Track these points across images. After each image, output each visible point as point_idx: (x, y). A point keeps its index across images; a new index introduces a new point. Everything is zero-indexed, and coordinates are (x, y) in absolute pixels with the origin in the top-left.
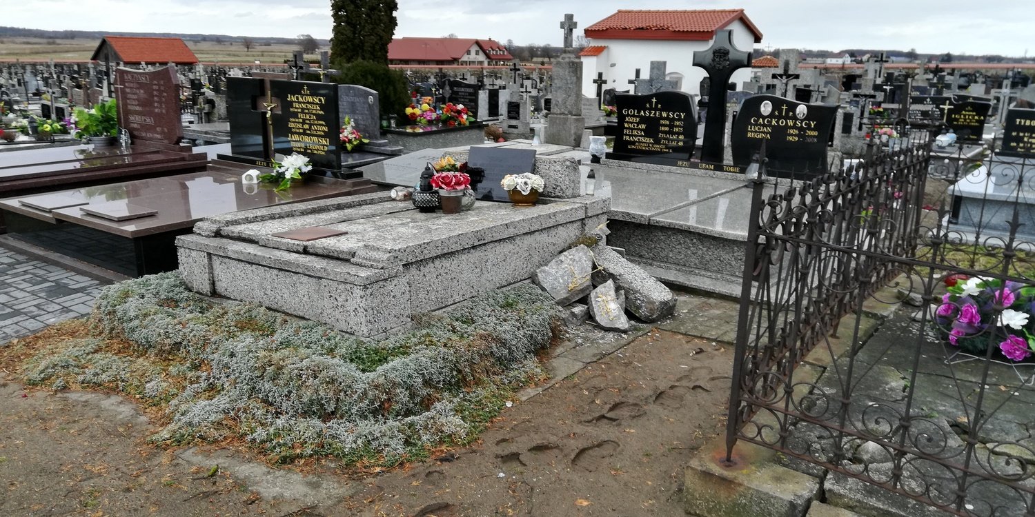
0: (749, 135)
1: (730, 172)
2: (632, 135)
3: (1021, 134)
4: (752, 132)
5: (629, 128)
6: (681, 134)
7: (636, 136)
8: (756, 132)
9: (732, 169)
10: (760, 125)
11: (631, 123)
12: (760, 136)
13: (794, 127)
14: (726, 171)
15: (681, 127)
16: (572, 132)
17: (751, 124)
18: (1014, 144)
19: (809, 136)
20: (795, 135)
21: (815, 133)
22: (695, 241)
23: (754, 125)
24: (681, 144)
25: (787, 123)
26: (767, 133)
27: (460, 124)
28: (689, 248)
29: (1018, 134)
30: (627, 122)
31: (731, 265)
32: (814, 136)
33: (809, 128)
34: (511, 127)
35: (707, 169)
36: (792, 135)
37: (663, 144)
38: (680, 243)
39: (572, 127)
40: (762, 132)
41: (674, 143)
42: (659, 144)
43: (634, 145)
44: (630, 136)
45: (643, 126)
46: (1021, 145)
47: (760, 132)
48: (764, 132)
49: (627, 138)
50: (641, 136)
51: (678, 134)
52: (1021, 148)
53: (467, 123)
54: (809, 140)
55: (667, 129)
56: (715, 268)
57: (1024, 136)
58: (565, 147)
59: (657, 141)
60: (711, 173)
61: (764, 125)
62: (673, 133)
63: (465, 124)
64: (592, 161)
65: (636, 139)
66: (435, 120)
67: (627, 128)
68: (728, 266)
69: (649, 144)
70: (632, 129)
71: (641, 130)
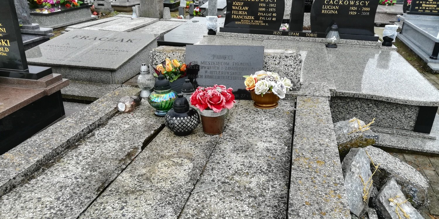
0: (323, 11)
1: (311, 37)
2: (238, 15)
3: (421, 2)
4: (325, 9)
5: (236, 10)
6: (274, 12)
7: (241, 15)
8: (328, 9)
9: (312, 35)
10: (331, 4)
11: (237, 6)
12: (330, 12)
13: (354, 5)
14: (308, 37)
15: (274, 8)
16: (158, 9)
17: (325, 4)
18: (417, 8)
19: (364, 11)
20: (355, 11)
21: (368, 9)
22: (371, 105)
23: (327, 5)
24: (274, 19)
25: (349, 2)
26: (335, 10)
27: (74, 5)
28: (365, 111)
29: (419, 2)
30: (234, 5)
31: (401, 121)
32: (368, 11)
33: (365, 6)
34: (99, 5)
35: (294, 36)
36: (353, 11)
37: (261, 20)
38: (357, 108)
39: (157, 6)
40: (332, 9)
41: (269, 19)
42: (259, 20)
43: (240, 21)
44: (236, 15)
45: (247, 8)
46: (421, 8)
47: (330, 10)
48: (333, 10)
49: (235, 16)
50: (245, 15)
51: (272, 12)
52: (421, 10)
53: (79, 5)
54: (364, 14)
55: (264, 9)
56: (387, 125)
57: (422, 3)
58: (155, 19)
59: (257, 18)
60: (298, 38)
61: (334, 5)
62: (269, 12)
63: (77, 6)
64: (209, 34)
65: (241, 17)
66: (56, 3)
67: (234, 10)
68: (399, 123)
69: (251, 20)
70: (238, 10)
71: (245, 11)
